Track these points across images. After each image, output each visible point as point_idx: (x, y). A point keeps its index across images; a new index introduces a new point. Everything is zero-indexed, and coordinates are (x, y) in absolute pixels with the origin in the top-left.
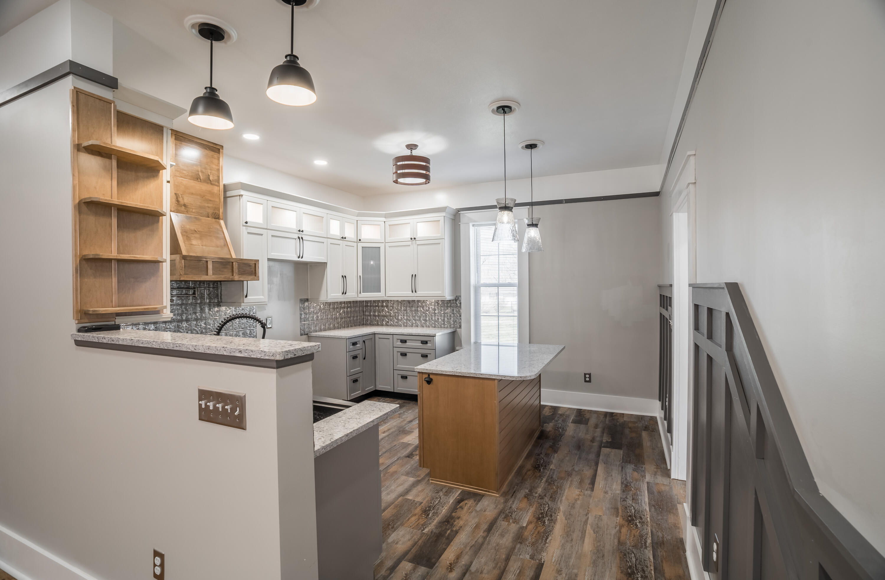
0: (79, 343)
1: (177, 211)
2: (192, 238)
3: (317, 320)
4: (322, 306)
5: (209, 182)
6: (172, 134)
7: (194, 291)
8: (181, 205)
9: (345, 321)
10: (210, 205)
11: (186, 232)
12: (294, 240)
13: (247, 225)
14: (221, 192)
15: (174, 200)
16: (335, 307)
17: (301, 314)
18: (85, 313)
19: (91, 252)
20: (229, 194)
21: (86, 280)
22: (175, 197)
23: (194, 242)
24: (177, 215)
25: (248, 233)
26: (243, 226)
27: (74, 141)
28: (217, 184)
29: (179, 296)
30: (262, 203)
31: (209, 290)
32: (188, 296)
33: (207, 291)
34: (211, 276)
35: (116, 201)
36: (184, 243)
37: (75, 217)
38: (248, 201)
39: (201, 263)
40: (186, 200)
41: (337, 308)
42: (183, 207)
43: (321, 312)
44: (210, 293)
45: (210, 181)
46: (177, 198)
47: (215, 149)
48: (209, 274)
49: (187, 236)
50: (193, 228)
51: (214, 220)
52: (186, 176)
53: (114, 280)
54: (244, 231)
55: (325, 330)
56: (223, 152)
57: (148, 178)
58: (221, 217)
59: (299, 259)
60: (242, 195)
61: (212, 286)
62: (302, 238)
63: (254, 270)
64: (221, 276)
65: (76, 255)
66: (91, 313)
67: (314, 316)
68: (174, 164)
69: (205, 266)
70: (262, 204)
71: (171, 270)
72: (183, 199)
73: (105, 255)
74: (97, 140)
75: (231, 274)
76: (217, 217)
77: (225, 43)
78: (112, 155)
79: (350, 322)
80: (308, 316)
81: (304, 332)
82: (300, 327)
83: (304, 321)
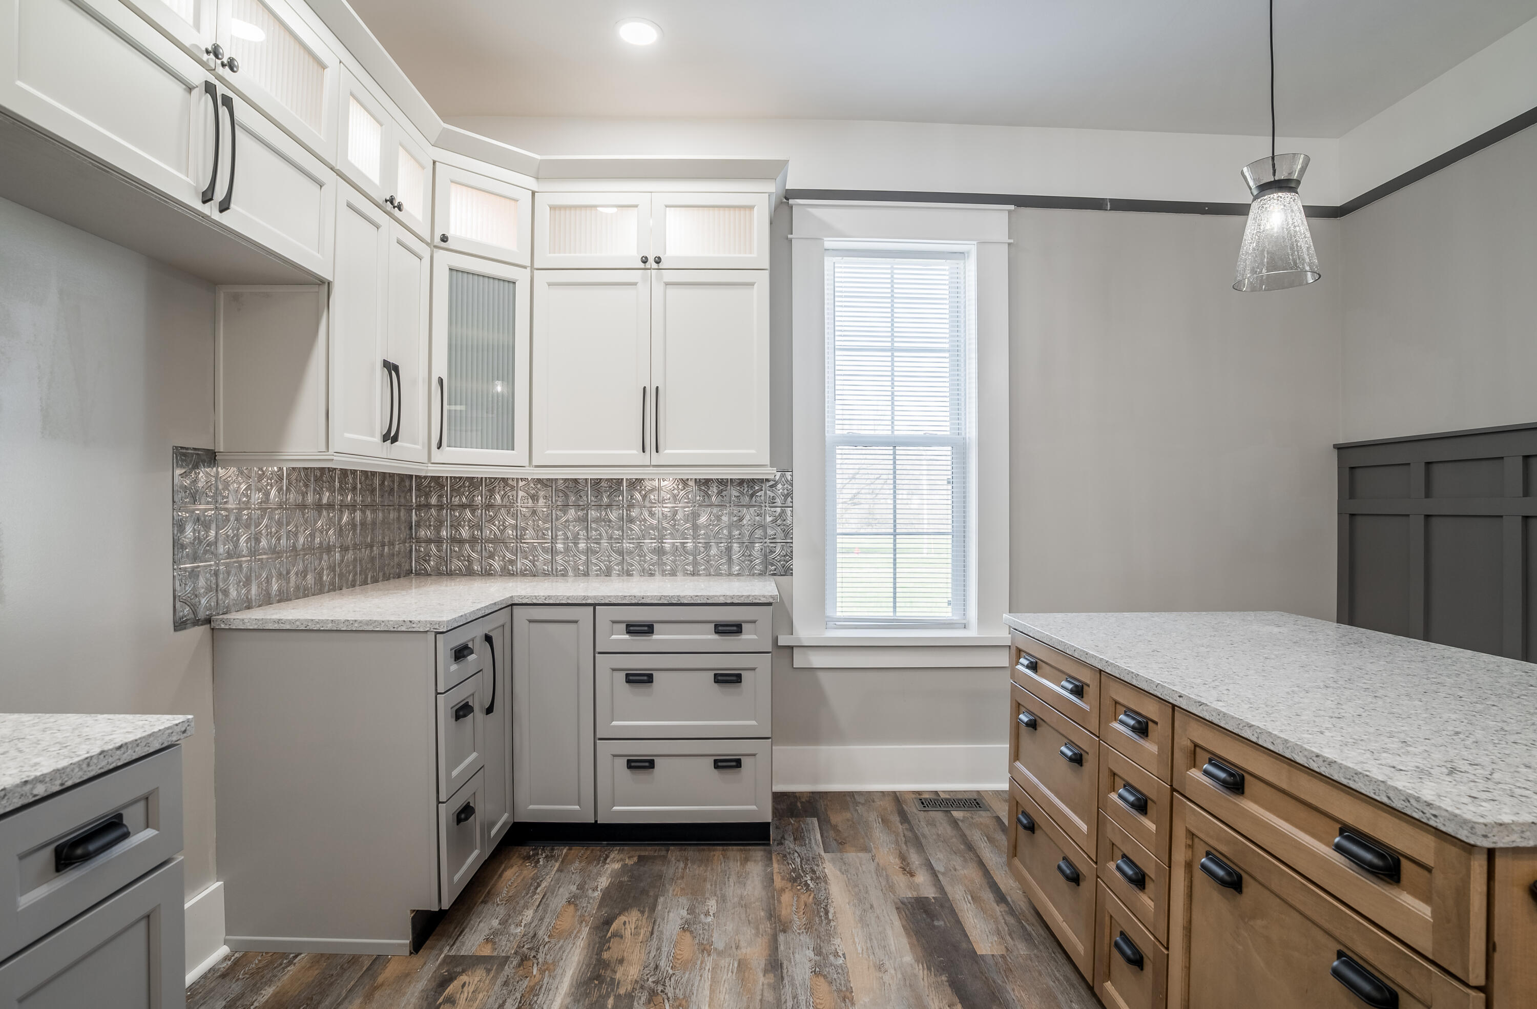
3: (253, 552)
9: (355, 559)
16: (325, 501)
17: (179, 526)
41: (330, 506)
55: (284, 598)
59: (208, 212)
62: (228, 104)
67: (238, 537)
79: (369, 566)
80: (212, 533)
81: (195, 613)
82: (174, 591)
83: (195, 558)
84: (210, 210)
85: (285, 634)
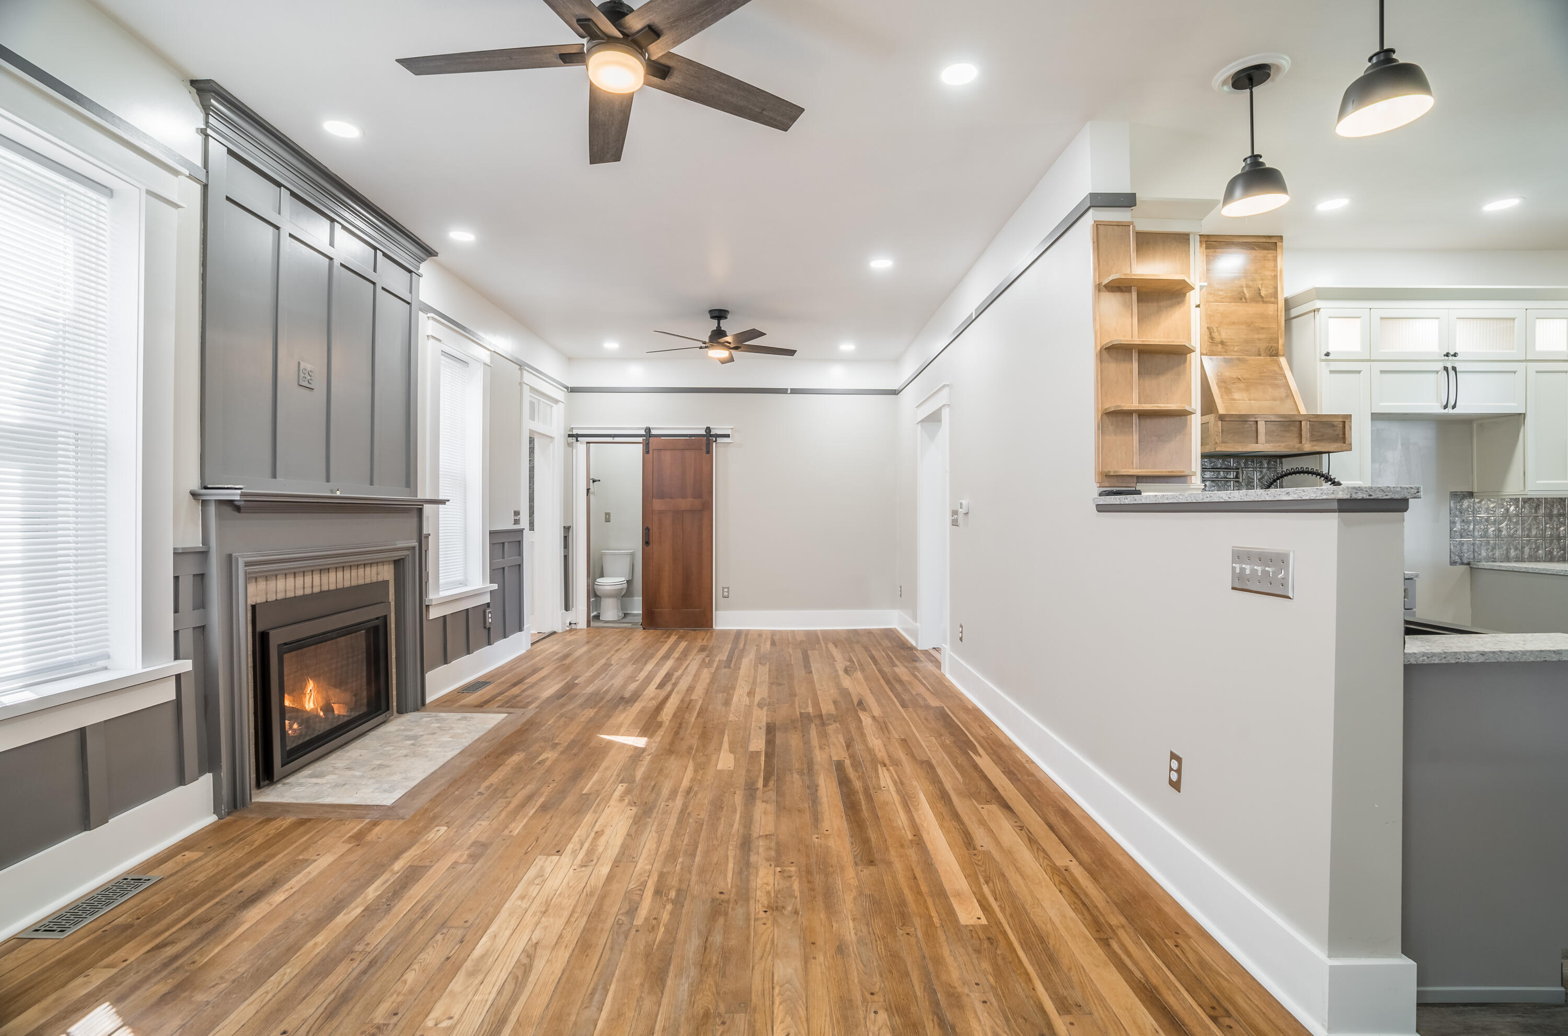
0: (1101, 508)
1: (1211, 353)
2: (1233, 390)
3: (1498, 537)
4: (1512, 508)
5: (1261, 299)
6: (1200, 242)
7: (1238, 473)
8: (1218, 343)
10: (1261, 336)
11: (1224, 382)
12: (1434, 376)
13: (1328, 358)
14: (1281, 311)
15: (1206, 338)
16: (1555, 512)
17: (1453, 523)
18: (1106, 476)
19: (1111, 405)
20: (1294, 312)
21: (1107, 437)
22: (1208, 333)
23: (1236, 396)
24: (1210, 358)
25: (1331, 372)
26: (1322, 360)
27: (1095, 281)
28: (1273, 299)
29: (1214, 481)
30: (1359, 316)
31: (1261, 472)
32: (1227, 481)
33: (1258, 474)
34: (1263, 446)
35: (1137, 340)
36: (1222, 398)
37: (1097, 366)
38: (1330, 317)
39: (1247, 426)
40: (1224, 334)
41: (1561, 515)
42: (1220, 346)
43: (1510, 520)
44: (1263, 477)
45: (1262, 297)
46: (1210, 335)
47: (1268, 244)
48: (1259, 441)
49: (1226, 388)
50: (1234, 375)
51: (1268, 358)
52: (1223, 298)
53: (1136, 437)
54: (1322, 370)
55: (1520, 560)
56: (1282, 246)
57: (1172, 306)
58: (1281, 352)
59: (1446, 411)
60: (1319, 310)
61: (1266, 466)
62: (1454, 369)
63: (1341, 433)
64: (1280, 444)
65: (1098, 410)
66: (1112, 474)
67: (1488, 529)
68: (1206, 284)
69: (1254, 429)
70: (1359, 318)
71: (1202, 439)
72: (1220, 334)
73: (1127, 406)
74: (1116, 273)
75: (1297, 440)
76: (1273, 353)
77: (1273, 80)
78: (1131, 287)
80: (1472, 527)
81: (1461, 559)
82: (1450, 549)
83: (1462, 537)
84: (1449, 411)
85: (1503, 572)
